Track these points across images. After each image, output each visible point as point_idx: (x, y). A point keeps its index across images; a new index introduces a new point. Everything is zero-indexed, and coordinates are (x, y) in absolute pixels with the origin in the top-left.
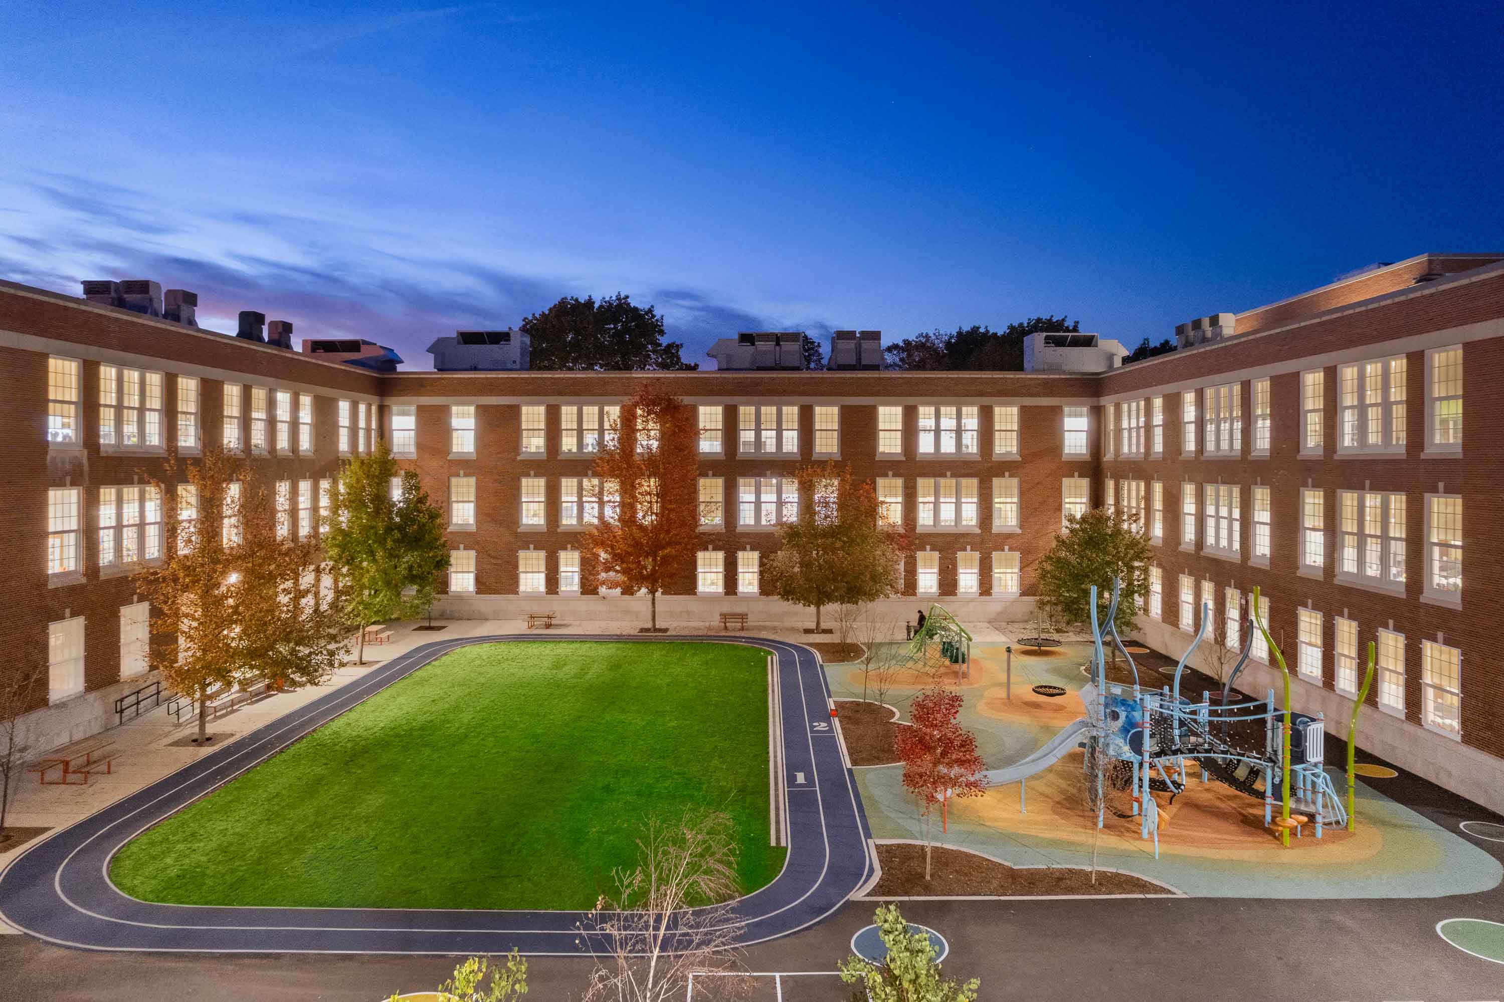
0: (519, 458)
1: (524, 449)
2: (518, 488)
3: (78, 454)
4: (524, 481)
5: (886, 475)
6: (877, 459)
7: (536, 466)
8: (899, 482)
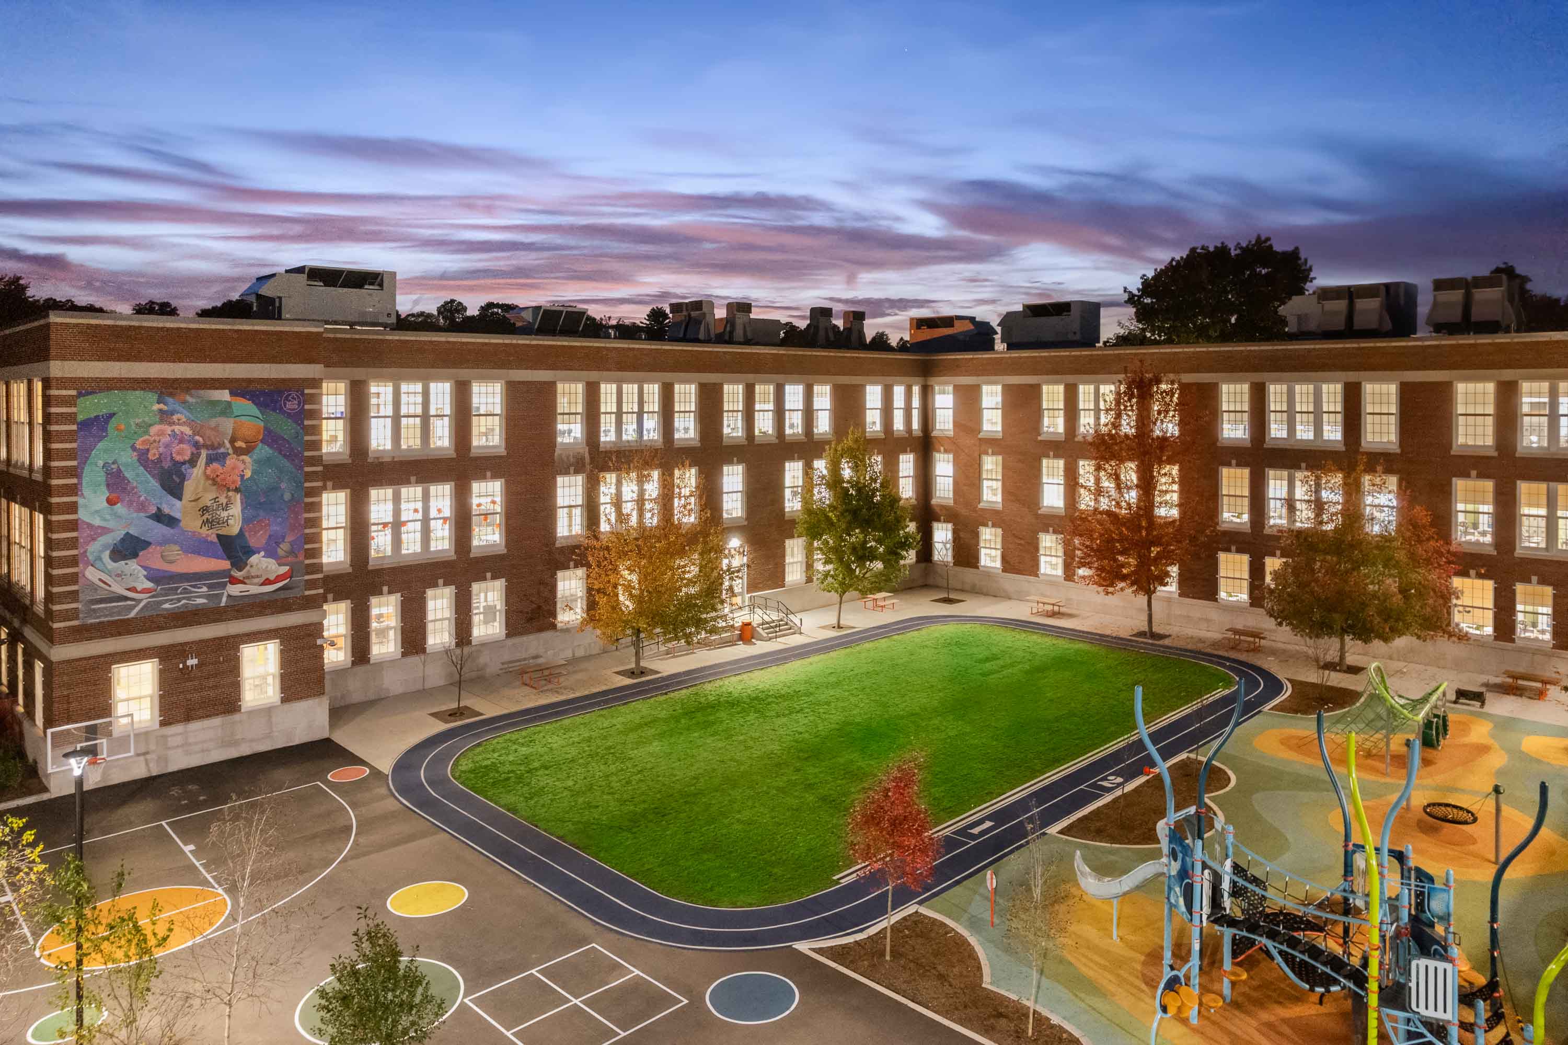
0: (1039, 438)
1: (1045, 429)
2: (1039, 470)
3: (581, 451)
4: (1045, 462)
5: (1468, 476)
6: (1452, 453)
7: (1056, 448)
8: (1489, 485)
